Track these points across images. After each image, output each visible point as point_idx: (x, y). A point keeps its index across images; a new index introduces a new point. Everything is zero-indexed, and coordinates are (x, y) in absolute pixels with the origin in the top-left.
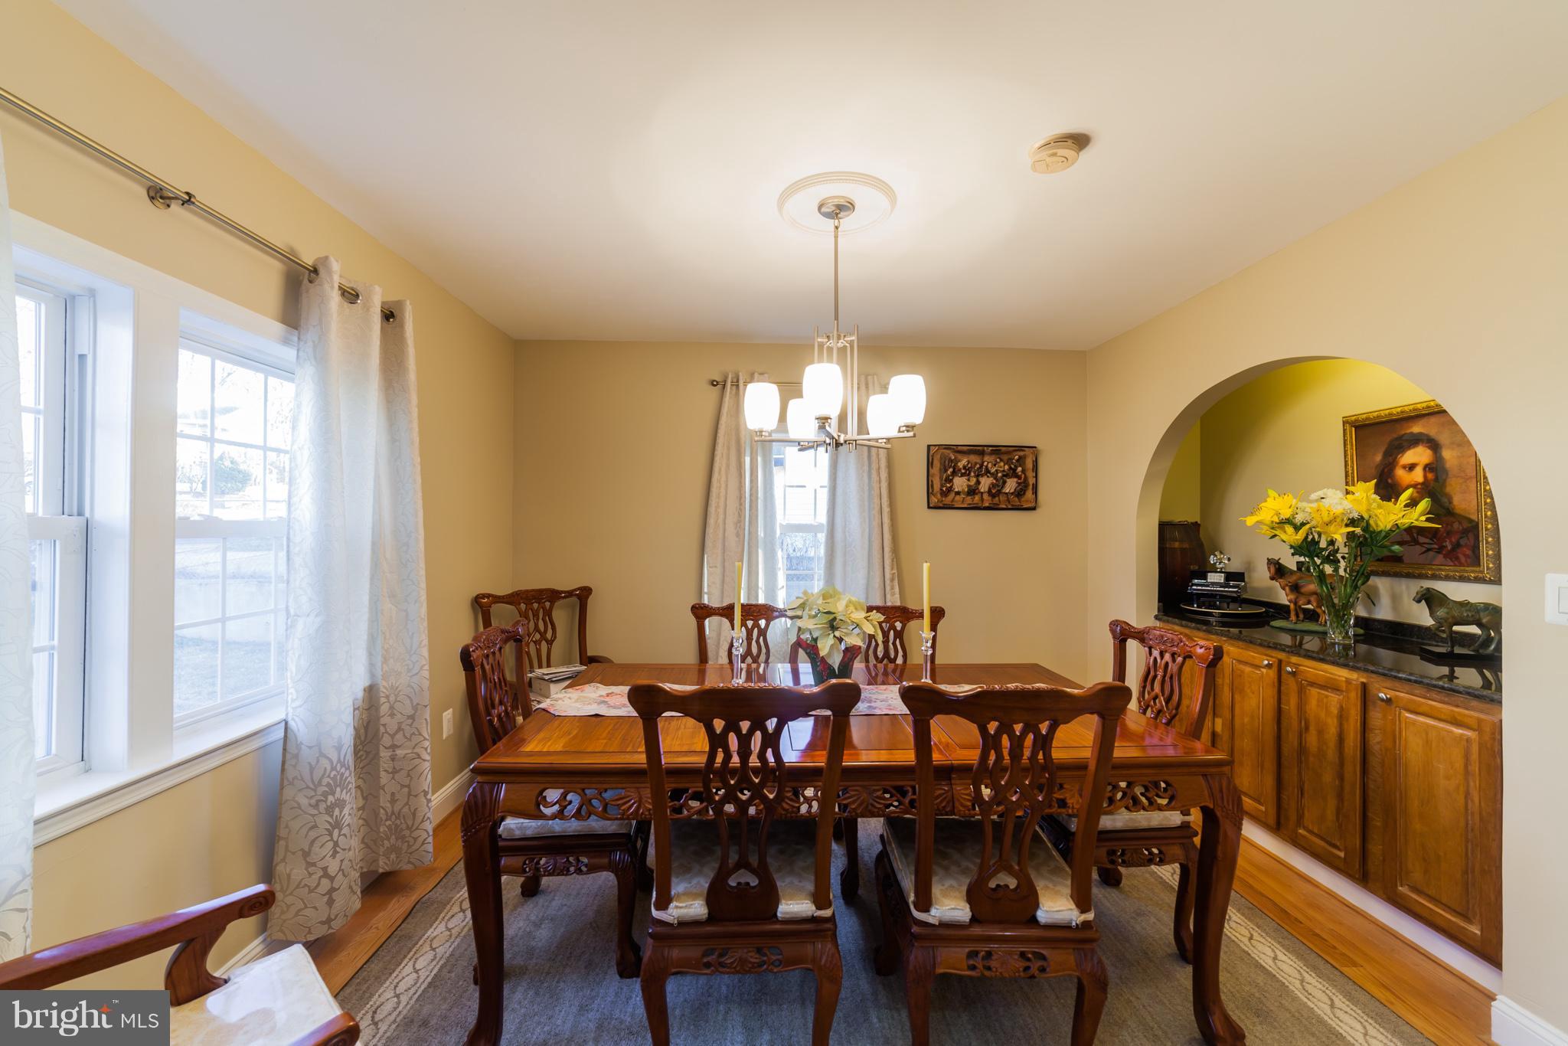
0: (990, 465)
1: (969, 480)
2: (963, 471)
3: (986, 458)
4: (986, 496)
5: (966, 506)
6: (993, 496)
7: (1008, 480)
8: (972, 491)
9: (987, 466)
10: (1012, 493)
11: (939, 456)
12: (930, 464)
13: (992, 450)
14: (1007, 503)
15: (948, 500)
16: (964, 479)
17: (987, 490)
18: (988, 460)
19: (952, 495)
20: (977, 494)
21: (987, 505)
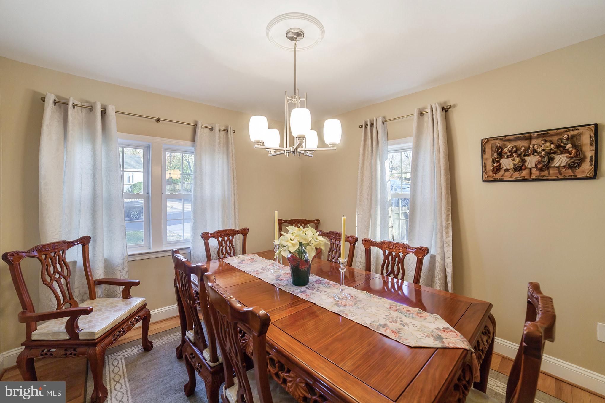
0: (536, 147)
1: (514, 160)
2: (509, 154)
3: (533, 142)
4: (534, 171)
5: (514, 179)
6: (541, 170)
7: (556, 156)
8: (518, 168)
9: (533, 147)
10: (564, 167)
11: (490, 146)
12: (484, 151)
13: (538, 135)
14: (559, 175)
15: (499, 176)
16: (510, 159)
17: (534, 166)
18: (536, 142)
19: (502, 172)
20: (525, 169)
21: (534, 177)
